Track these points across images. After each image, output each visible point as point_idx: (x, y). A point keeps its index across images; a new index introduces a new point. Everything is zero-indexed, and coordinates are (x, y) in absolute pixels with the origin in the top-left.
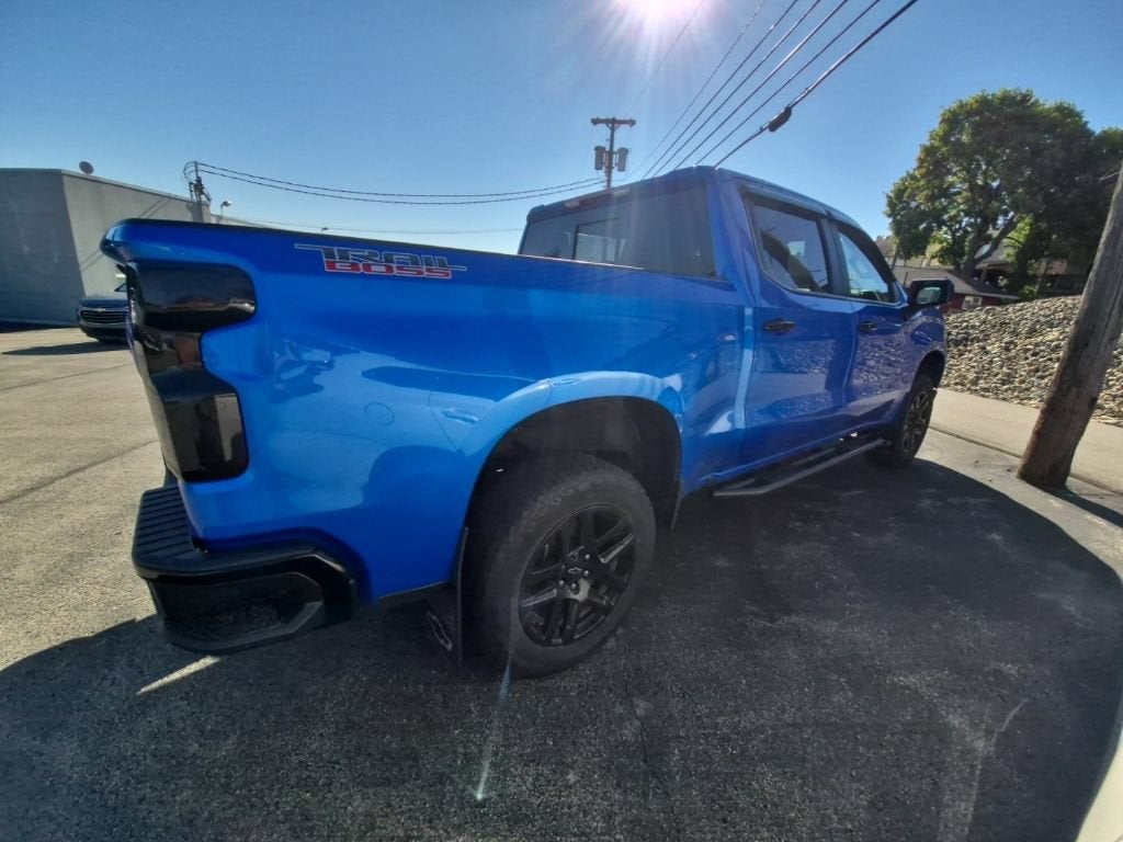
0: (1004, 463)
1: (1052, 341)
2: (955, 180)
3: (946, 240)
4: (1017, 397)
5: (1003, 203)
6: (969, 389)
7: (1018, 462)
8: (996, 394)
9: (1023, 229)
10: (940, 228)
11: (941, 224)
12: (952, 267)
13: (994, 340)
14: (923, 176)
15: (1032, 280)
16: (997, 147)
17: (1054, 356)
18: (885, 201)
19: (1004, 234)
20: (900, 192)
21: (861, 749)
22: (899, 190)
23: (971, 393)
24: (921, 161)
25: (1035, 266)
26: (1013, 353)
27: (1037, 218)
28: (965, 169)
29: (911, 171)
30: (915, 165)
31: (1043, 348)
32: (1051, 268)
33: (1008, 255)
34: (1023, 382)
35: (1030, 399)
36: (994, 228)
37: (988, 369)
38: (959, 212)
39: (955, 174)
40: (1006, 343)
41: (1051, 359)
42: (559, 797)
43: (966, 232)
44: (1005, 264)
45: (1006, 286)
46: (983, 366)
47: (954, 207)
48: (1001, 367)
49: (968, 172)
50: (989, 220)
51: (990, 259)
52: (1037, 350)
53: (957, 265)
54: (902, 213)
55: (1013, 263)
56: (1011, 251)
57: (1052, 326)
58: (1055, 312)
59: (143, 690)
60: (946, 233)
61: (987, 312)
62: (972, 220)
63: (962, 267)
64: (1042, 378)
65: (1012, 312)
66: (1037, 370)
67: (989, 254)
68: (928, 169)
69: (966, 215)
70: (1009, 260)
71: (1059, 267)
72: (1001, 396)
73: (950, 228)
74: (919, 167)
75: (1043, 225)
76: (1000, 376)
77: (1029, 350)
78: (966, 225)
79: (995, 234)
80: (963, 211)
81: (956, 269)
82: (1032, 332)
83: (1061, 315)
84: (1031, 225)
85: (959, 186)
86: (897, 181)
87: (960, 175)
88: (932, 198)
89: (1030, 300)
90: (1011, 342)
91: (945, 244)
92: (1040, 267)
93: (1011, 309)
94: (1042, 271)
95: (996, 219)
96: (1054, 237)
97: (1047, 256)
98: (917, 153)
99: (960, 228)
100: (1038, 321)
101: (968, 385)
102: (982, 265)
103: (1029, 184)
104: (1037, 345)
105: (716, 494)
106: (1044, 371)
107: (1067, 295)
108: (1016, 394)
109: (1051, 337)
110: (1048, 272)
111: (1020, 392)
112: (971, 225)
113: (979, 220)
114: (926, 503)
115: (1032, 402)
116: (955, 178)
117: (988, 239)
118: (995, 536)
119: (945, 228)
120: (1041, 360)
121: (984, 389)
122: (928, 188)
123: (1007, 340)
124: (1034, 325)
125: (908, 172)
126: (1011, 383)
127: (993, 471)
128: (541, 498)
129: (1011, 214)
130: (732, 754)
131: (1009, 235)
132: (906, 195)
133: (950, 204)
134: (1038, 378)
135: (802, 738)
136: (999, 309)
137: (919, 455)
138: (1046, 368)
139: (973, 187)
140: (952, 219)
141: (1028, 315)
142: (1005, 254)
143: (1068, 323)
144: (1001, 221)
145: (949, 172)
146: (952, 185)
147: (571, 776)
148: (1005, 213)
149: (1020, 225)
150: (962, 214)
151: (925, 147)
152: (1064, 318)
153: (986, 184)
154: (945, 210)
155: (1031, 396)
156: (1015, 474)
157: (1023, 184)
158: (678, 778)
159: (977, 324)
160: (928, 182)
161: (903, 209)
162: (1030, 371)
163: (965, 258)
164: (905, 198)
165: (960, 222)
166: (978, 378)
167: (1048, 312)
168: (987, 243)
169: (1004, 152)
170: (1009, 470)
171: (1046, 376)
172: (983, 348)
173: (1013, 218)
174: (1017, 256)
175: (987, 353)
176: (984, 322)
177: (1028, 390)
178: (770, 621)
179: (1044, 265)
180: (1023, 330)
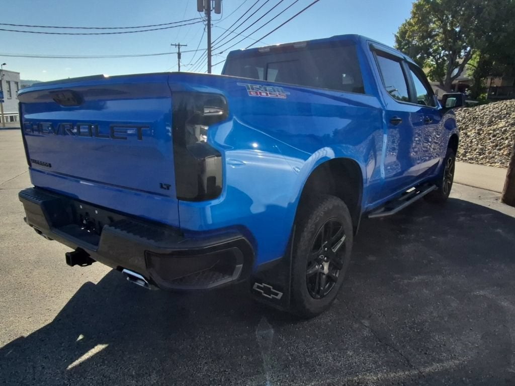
0: (493, 196)
1: (502, 128)
2: (434, 26)
3: (432, 65)
4: (488, 162)
5: (464, 42)
6: (462, 159)
7: (501, 196)
8: (477, 161)
9: (475, 58)
10: (428, 57)
11: (429, 54)
12: (438, 83)
13: (471, 128)
14: (416, 23)
15: (483, 90)
16: (457, 6)
17: (504, 136)
18: (394, 39)
19: (465, 62)
20: (403, 33)
21: (471, 320)
22: (402, 32)
23: (464, 162)
24: (414, 14)
25: (484, 81)
26: (482, 136)
27: (483, 52)
28: (439, 19)
29: (408, 20)
30: (410, 16)
31: (498, 132)
32: (494, 83)
33: (469, 75)
34: (490, 153)
35: (495, 163)
36: (460, 58)
37: (470, 147)
38: (438, 47)
39: (434, 23)
40: (478, 130)
41: (503, 139)
42: (349, 360)
43: (444, 60)
44: (467, 81)
45: (469, 95)
46: (468, 145)
47: (435, 44)
48: (477, 145)
49: (442, 22)
50: (456, 53)
51: (459, 77)
52: (495, 133)
53: (441, 82)
54: (405, 47)
55: (472, 80)
56: (470, 72)
57: (501, 119)
58: (501, 110)
59: (70, 367)
60: (432, 61)
61: (465, 111)
62: (447, 52)
63: (444, 83)
64: (500, 150)
65: (478, 110)
66: (497, 146)
67: (458, 74)
68: (419, 19)
69: (443, 50)
70: (470, 78)
71: (498, 82)
72: (480, 162)
73: (434, 57)
74: (413, 17)
75: (487, 56)
76: (477, 150)
77: (491, 133)
78: (443, 56)
79: (461, 61)
80: (441, 46)
81: (441, 84)
82: (491, 123)
83: (505, 112)
84: (480, 56)
85: (437, 30)
86: (400, 26)
87: (437, 23)
88: (423, 38)
89: (487, 103)
90: (480, 130)
91: (432, 68)
92: (487, 82)
93: (477, 109)
94: (488, 85)
95: (460, 52)
96: (494, 63)
97: (491, 75)
98: (411, 8)
99: (440, 58)
100: (493, 116)
101: (461, 157)
102: (455, 82)
103: (477, 29)
104: (494, 130)
105: (370, 217)
106: (500, 146)
107: (506, 99)
108: (487, 160)
109: (501, 125)
110: (492, 85)
111: (489, 159)
112: (447, 56)
113: (451, 52)
114: (462, 219)
115: (497, 164)
116: (435, 26)
117: (457, 65)
118: (499, 230)
119: (431, 58)
120: (498, 139)
121: (470, 159)
122: (420, 31)
123: (477, 128)
124: (491, 118)
125: (406, 20)
126: (484, 154)
127: (489, 200)
128: (315, 212)
129: (468, 49)
130: (417, 331)
131: (468, 62)
132: (407, 36)
133: (433, 42)
134: (498, 150)
135: (445, 321)
136: (471, 109)
137: (451, 196)
138: (501, 144)
139: (445, 32)
140: (435, 51)
141: (487, 113)
142: (467, 74)
143: (509, 116)
144: (462, 54)
145: (431, 21)
146: (433, 29)
147: (349, 352)
148: (465, 48)
149: (474, 56)
150: (440, 48)
151: (416, 4)
152: (507, 114)
153: (453, 30)
154: (430, 46)
155: (496, 161)
156: (500, 200)
157: (474, 30)
158: (398, 344)
159: (461, 119)
160: (420, 28)
161: (406, 44)
162: (493, 146)
163: (446, 77)
164: (407, 38)
165: (440, 54)
166: (466, 152)
167: (497, 110)
168: (456, 67)
169: (461, 10)
170: (497, 200)
171: (502, 149)
172: (466, 134)
173: (470, 51)
174: (474, 75)
175: (468, 136)
176: (464, 118)
177: (493, 157)
178: (409, 280)
179: (489, 80)
180: (486, 122)
